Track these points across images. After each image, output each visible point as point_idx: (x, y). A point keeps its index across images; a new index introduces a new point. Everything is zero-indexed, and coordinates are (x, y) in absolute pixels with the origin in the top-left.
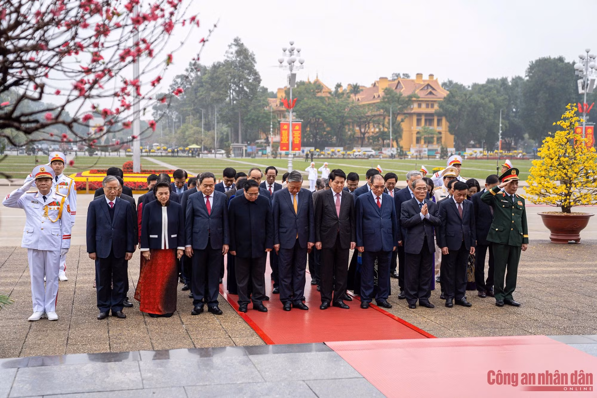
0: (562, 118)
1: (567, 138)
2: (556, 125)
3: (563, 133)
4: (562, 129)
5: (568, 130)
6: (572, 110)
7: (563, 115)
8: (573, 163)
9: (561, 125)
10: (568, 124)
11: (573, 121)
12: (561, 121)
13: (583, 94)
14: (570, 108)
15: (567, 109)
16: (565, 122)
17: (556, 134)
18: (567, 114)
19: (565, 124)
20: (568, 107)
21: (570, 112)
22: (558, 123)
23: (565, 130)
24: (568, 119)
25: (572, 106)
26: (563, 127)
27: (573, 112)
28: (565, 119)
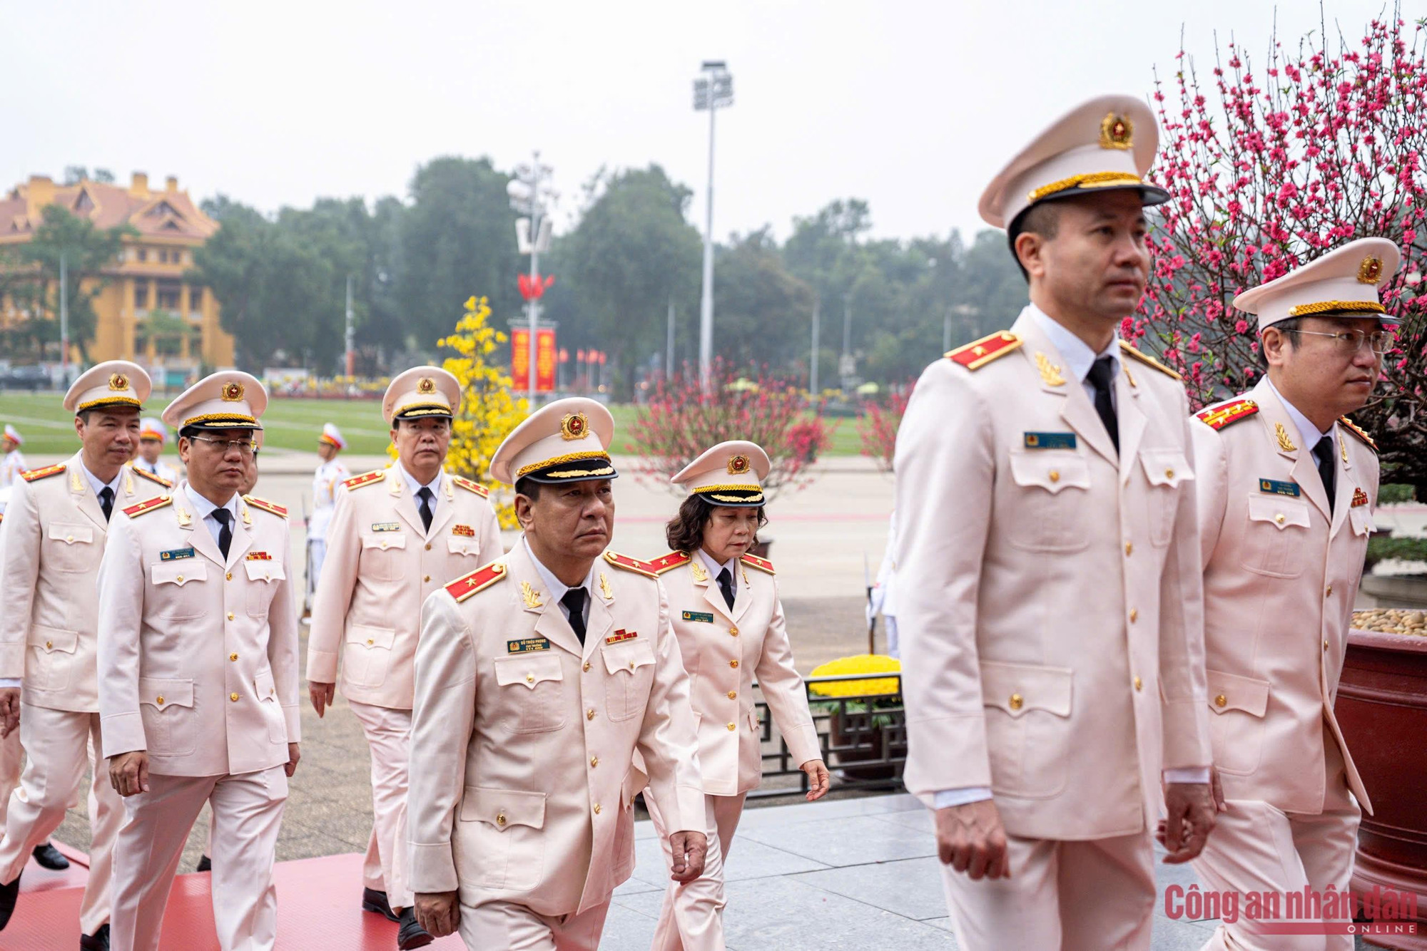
0: (457, 329)
1: (469, 377)
2: (445, 346)
3: (461, 365)
4: (457, 354)
5: (471, 357)
6: (479, 311)
8: (483, 435)
10: (472, 344)
11: (481, 338)
12: (455, 338)
14: (474, 307)
15: (467, 311)
16: (464, 339)
18: (468, 322)
19: (465, 344)
20: (470, 304)
21: (474, 317)
22: (450, 341)
24: (470, 332)
25: (478, 304)
26: (461, 350)
27: (481, 317)
28: (464, 333)
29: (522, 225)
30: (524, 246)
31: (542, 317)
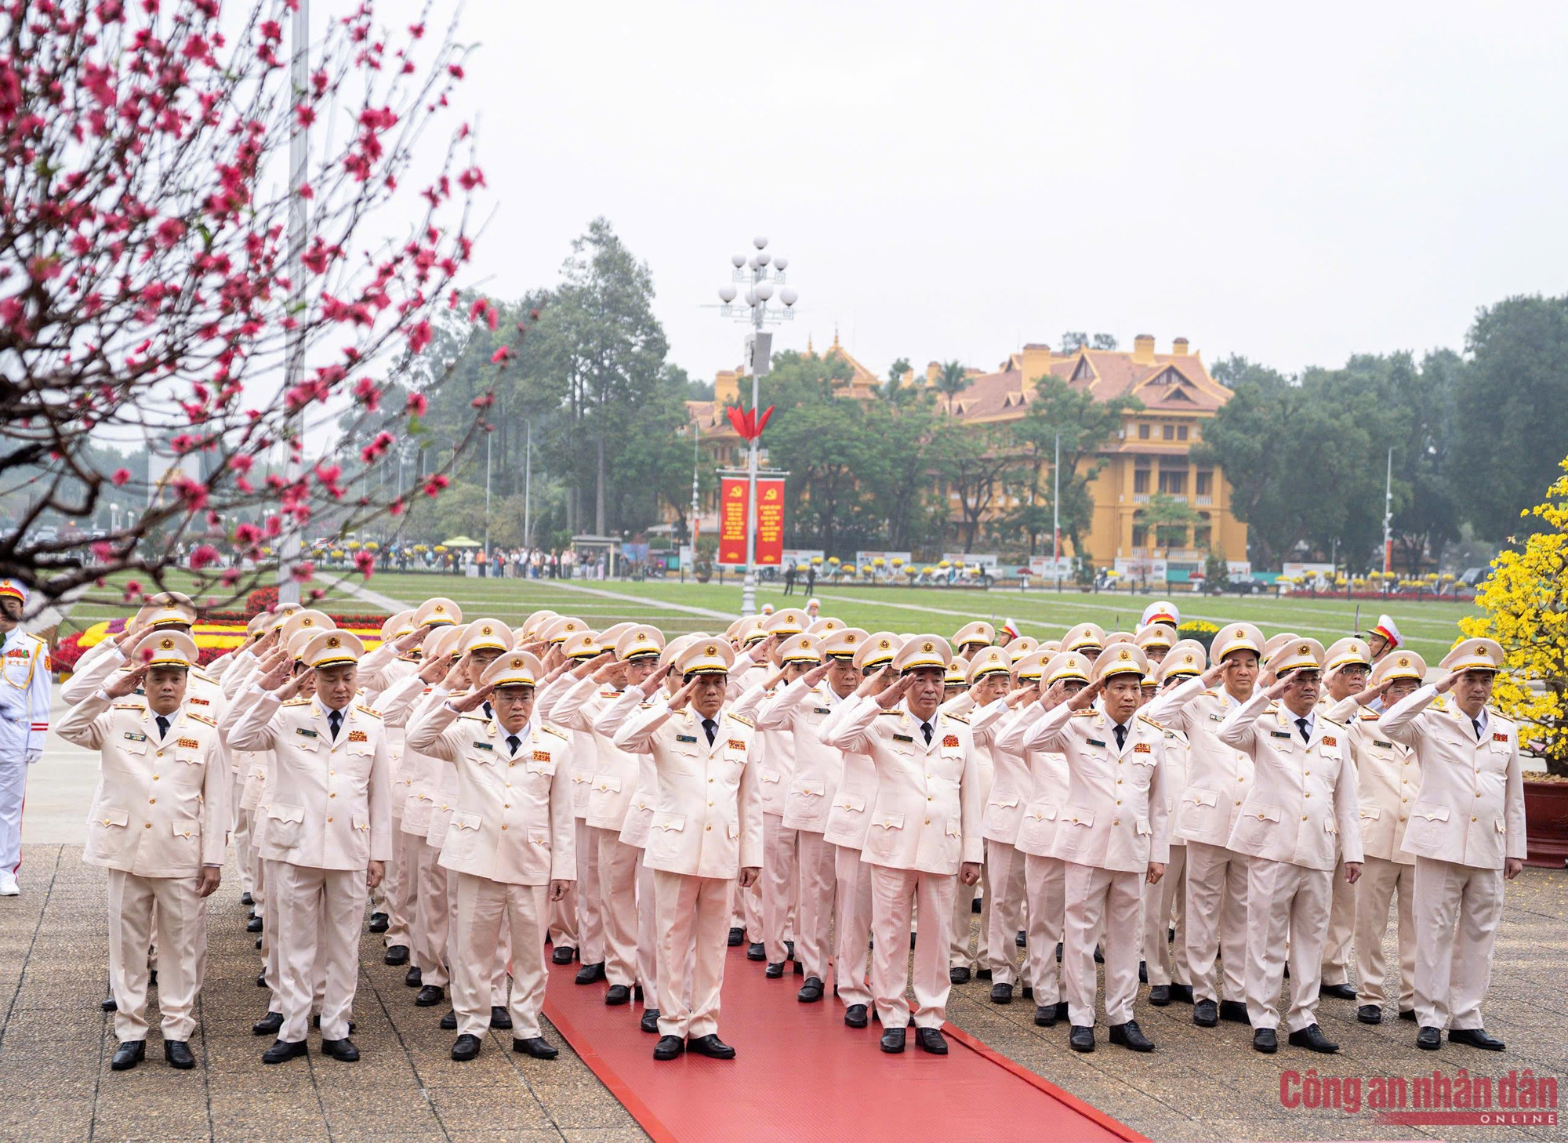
0: (1548, 495)
1: (1560, 556)
2: (1531, 516)
3: (1551, 541)
4: (1547, 528)
5: (1564, 531)
7: (1550, 489)
9: (1546, 515)
12: (1544, 506)
15: (1561, 472)
16: (1557, 508)
17: (1529, 542)
18: (1563, 486)
19: (1556, 515)
22: (1537, 510)
23: (1556, 531)
26: (1553, 521)
28: (1557, 500)
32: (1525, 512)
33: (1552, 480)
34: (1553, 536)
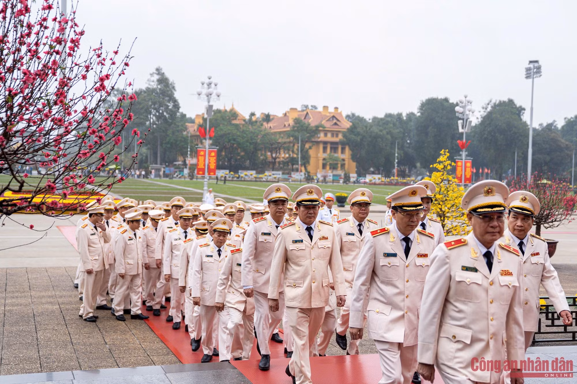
0: (437, 161)
1: (441, 179)
2: (433, 167)
3: (438, 174)
4: (438, 171)
5: (442, 172)
6: (445, 155)
7: (438, 159)
8: (446, 200)
9: (437, 167)
10: (443, 167)
11: (446, 164)
12: (436, 164)
13: (462, 133)
14: (443, 153)
15: (441, 154)
16: (440, 165)
17: (433, 175)
18: (441, 159)
19: (440, 167)
20: (442, 152)
21: (443, 157)
22: (435, 165)
23: (440, 171)
24: (442, 162)
25: (445, 152)
26: (439, 169)
27: (446, 157)
28: (440, 162)
29: (460, 122)
30: (461, 130)
31: (467, 156)
32: (431, 166)
33: (439, 157)
34: (439, 173)
